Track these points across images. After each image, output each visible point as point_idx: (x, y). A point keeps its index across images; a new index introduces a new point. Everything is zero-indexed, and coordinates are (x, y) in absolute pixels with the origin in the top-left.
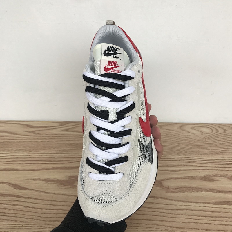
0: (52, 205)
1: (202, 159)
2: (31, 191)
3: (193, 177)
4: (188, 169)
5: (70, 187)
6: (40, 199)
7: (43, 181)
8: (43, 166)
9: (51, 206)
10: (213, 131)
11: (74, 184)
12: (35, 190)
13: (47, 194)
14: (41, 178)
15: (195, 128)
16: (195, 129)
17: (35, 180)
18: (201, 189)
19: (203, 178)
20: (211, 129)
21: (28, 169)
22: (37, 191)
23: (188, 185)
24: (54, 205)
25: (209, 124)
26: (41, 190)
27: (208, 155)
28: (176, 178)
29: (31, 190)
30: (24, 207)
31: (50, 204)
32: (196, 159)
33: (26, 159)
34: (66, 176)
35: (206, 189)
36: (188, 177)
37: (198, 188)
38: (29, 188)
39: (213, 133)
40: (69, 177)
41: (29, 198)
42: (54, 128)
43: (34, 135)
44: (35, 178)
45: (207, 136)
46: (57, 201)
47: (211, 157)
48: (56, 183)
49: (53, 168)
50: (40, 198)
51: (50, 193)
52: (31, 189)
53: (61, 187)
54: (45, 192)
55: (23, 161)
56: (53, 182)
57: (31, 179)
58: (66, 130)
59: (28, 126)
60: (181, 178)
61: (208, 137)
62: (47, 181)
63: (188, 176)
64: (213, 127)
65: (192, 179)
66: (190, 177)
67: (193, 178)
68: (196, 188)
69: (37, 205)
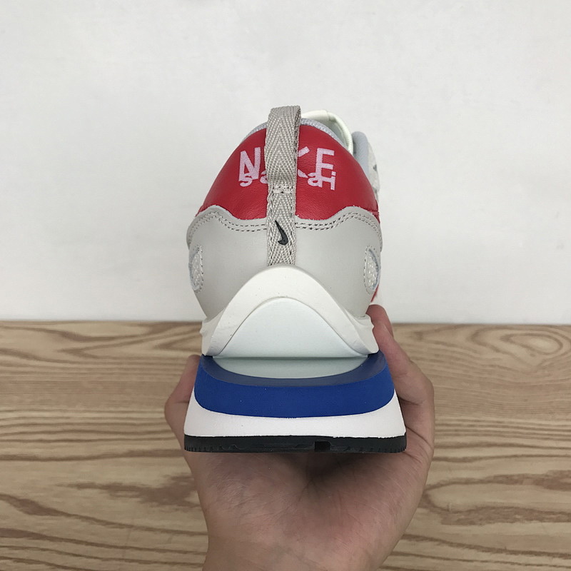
0: (127, 560)
1: (536, 427)
2: (68, 520)
3: (516, 478)
4: (499, 454)
5: (175, 507)
6: (92, 544)
7: (104, 491)
8: (104, 448)
9: (123, 562)
10: (561, 345)
11: (187, 499)
12: (81, 517)
13: (112, 530)
14: (98, 482)
15: (512, 338)
16: (512, 342)
17: (81, 486)
18: (539, 512)
19: (543, 480)
20: (556, 340)
21: (63, 455)
22: (87, 518)
23: (502, 501)
24: (132, 561)
25: (551, 326)
26: (97, 516)
27: (551, 413)
28: (468, 482)
29: (68, 515)
30: (48, 567)
31: (120, 556)
32: (520, 426)
33: (59, 429)
34: (165, 476)
35: (553, 513)
36: (500, 479)
37: (532, 511)
38: (63, 510)
39: (563, 351)
40: (173, 478)
41: (61, 540)
42: (134, 340)
43: (81, 359)
44: (82, 481)
45: (545, 361)
46: (140, 549)
47: (562, 419)
48: (137, 497)
49: (131, 454)
50: (93, 541)
51: (121, 526)
52: (69, 512)
53: (152, 507)
54: (107, 523)
55: (50, 433)
56: (130, 494)
57: (71, 486)
58: (167, 346)
59: (66, 335)
60: (481, 482)
61: (548, 363)
62: (114, 489)
63: (501, 476)
64: (563, 336)
65: (513, 484)
66: (506, 477)
67: (516, 482)
68: (526, 510)
69: (84, 559)
